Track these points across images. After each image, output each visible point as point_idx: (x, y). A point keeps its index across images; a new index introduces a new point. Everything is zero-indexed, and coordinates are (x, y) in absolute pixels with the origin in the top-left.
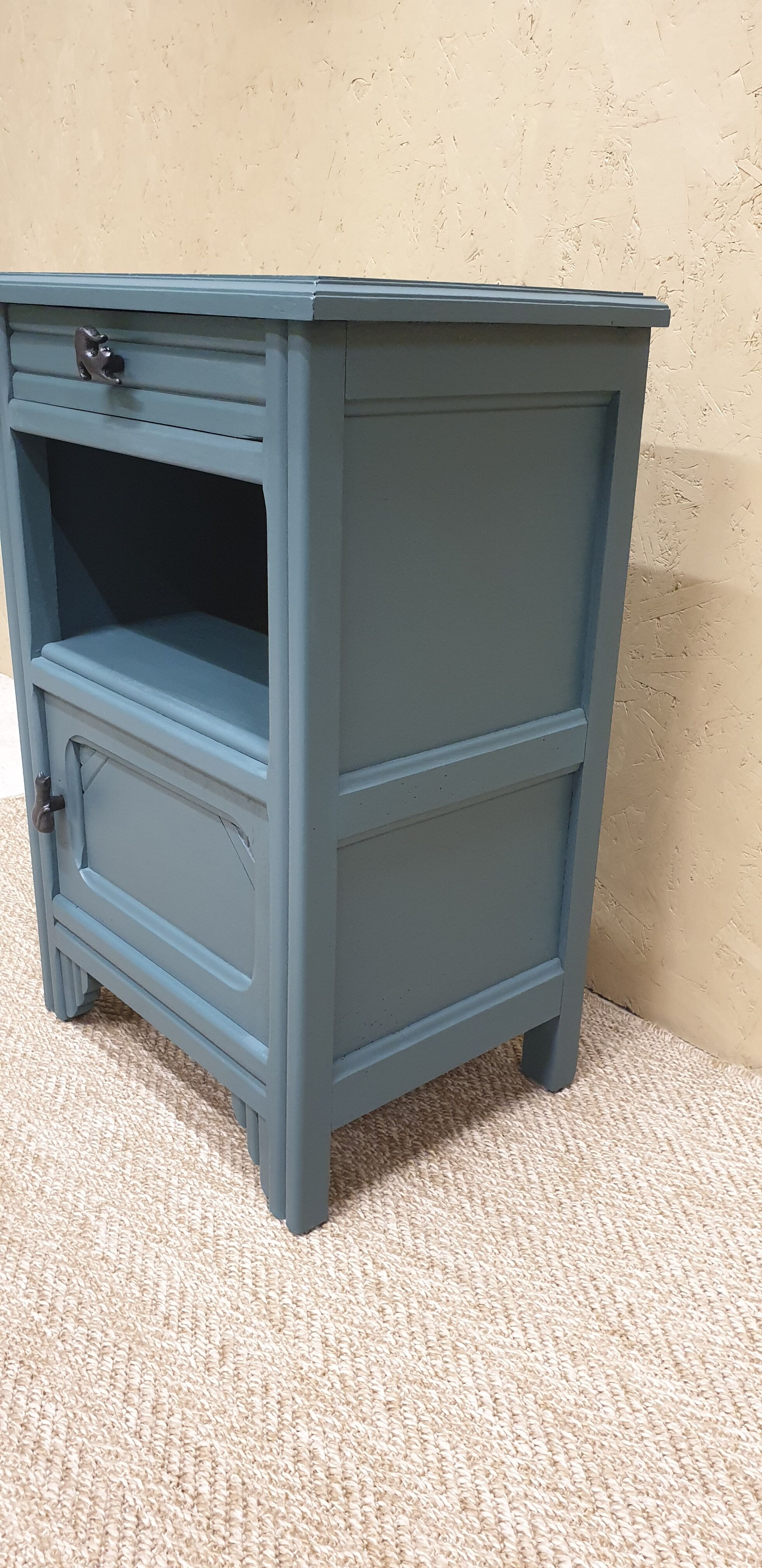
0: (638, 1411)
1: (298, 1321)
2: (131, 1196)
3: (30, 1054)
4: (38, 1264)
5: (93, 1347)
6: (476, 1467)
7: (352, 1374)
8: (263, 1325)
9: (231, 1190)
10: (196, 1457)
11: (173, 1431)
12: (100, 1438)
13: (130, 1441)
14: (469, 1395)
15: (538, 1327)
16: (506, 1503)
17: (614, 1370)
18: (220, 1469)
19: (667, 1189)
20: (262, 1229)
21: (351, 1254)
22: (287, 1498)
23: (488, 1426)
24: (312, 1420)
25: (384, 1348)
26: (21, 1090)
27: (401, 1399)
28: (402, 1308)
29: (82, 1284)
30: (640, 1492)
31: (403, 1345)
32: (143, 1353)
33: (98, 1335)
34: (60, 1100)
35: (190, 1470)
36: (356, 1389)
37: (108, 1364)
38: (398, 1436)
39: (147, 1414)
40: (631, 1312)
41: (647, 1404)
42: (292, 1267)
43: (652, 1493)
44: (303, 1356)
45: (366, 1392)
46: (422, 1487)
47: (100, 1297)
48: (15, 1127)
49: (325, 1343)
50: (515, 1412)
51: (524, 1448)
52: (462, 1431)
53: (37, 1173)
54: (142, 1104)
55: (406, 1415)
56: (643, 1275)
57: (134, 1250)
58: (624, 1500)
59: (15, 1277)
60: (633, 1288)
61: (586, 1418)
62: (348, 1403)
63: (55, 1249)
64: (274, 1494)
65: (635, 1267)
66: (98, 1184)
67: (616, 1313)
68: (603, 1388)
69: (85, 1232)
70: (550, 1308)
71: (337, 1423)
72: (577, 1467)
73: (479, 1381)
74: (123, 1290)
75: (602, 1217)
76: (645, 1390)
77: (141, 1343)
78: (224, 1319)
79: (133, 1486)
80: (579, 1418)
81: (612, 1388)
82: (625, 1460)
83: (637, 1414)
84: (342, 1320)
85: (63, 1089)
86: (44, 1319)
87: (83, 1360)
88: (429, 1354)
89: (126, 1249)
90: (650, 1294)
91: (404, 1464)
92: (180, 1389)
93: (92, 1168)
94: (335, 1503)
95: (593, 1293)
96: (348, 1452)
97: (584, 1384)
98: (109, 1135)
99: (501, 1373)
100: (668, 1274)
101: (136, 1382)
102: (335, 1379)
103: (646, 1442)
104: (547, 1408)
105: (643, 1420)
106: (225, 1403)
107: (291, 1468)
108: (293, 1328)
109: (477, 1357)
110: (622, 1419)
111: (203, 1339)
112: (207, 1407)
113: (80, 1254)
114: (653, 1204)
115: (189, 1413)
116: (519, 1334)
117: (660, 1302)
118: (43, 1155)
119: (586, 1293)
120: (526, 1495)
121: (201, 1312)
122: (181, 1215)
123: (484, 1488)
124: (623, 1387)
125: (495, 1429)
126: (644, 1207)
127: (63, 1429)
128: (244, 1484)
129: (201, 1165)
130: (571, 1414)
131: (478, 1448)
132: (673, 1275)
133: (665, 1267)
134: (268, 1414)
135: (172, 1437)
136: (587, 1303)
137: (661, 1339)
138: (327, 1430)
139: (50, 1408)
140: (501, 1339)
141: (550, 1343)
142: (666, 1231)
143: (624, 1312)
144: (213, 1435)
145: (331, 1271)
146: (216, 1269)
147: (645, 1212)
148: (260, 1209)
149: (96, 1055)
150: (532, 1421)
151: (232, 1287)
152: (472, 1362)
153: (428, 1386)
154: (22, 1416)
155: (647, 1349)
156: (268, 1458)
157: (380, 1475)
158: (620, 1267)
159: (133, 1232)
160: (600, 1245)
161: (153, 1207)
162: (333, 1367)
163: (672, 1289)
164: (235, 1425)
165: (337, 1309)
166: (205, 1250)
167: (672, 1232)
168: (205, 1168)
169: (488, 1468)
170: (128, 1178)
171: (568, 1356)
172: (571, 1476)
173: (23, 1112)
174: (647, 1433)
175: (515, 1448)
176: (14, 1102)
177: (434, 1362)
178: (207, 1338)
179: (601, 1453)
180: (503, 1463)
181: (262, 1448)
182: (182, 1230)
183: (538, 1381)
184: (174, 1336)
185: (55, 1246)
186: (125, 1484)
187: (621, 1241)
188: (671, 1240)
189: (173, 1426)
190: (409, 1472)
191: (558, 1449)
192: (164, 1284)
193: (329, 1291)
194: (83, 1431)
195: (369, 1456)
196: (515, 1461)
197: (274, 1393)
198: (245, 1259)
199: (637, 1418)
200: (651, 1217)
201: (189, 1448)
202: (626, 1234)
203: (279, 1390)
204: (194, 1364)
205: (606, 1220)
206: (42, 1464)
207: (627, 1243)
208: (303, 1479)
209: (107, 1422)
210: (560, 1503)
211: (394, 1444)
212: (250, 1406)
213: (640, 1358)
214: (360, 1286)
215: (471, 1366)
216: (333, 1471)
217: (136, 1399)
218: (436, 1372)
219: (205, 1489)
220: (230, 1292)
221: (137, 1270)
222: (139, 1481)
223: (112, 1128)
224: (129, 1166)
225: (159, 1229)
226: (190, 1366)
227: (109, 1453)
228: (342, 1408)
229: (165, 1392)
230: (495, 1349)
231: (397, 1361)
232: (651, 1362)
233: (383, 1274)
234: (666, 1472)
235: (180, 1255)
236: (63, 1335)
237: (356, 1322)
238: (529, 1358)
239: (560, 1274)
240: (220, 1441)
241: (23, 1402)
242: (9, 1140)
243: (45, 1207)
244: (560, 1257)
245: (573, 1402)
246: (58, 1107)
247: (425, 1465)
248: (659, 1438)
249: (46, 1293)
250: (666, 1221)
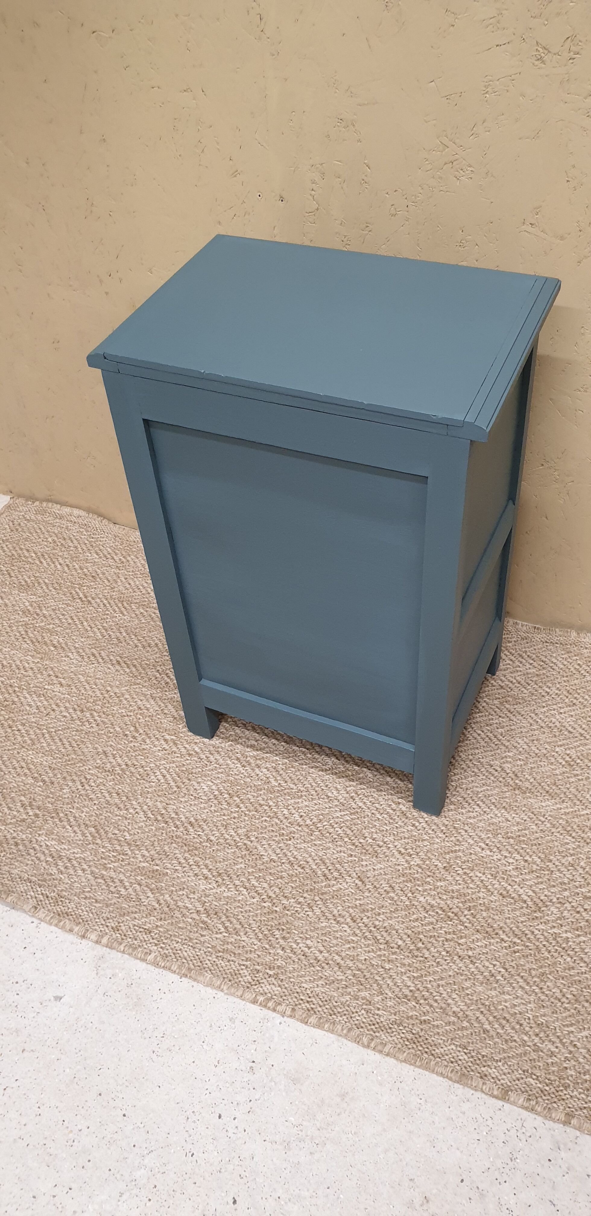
0: (545, 821)
1: (382, 848)
2: (257, 821)
3: (129, 763)
4: (243, 879)
5: (304, 907)
6: (498, 878)
7: (421, 862)
8: (368, 857)
9: (302, 796)
10: (386, 932)
11: (368, 926)
12: (340, 944)
13: (354, 938)
14: (475, 848)
15: (482, 801)
16: (518, 887)
17: (525, 807)
18: (400, 931)
19: (496, 702)
20: (332, 809)
21: (381, 803)
22: (434, 928)
23: (491, 858)
24: (420, 891)
25: (426, 843)
26: (146, 788)
27: (449, 863)
28: (421, 820)
29: (273, 879)
30: (564, 857)
31: (433, 837)
32: (328, 898)
33: (301, 900)
34: (172, 784)
35: (388, 938)
36: (428, 868)
37: (318, 912)
38: (459, 880)
39: (352, 924)
40: (516, 775)
41: (546, 817)
42: (360, 822)
43: (568, 855)
44: (395, 864)
45: (432, 867)
46: (482, 897)
47: (286, 881)
48: (163, 811)
49: (400, 852)
50: (498, 846)
51: (511, 861)
52: (483, 865)
53: (199, 831)
54: (218, 766)
55: (456, 869)
56: (511, 754)
57: (282, 849)
58: (560, 863)
59: (237, 891)
60: (510, 762)
61: (526, 834)
62: (429, 876)
63: (243, 867)
64: (427, 929)
65: (505, 752)
66: (234, 822)
67: (510, 779)
68: (526, 818)
69: (251, 852)
70: (482, 789)
71: (431, 887)
72: (536, 859)
73: (475, 839)
74: (294, 872)
75: (477, 731)
76: (541, 810)
77: (322, 894)
78: (349, 863)
79: (372, 957)
80: (523, 836)
81: (529, 816)
82: (551, 846)
83: (545, 823)
84: (399, 838)
85: (168, 776)
86: (270, 904)
87: (304, 914)
88: (446, 836)
89: (278, 851)
90: (519, 763)
91: (470, 891)
92: (356, 905)
93: (224, 815)
94: (454, 921)
95: (496, 774)
96: (444, 897)
97: (518, 820)
98: (216, 793)
99: (481, 830)
100: (521, 749)
101: (335, 912)
102: (417, 868)
103: (555, 834)
104: (509, 838)
105: (548, 825)
106: (380, 902)
107: (427, 915)
108: (382, 853)
109: (466, 828)
110: (540, 828)
111: (348, 878)
112: (373, 907)
113: (258, 864)
114: (493, 713)
115: (369, 914)
116: (477, 809)
117: (525, 765)
118: (192, 819)
119: (493, 775)
120: (523, 880)
121: (338, 866)
122: (289, 820)
123: (506, 885)
124: (532, 813)
125: (495, 858)
126: (491, 717)
127: (322, 949)
128: (413, 932)
129: (277, 788)
130: (519, 836)
131: (493, 869)
132: (523, 749)
133: (518, 746)
134: (402, 898)
135: (370, 928)
136: (496, 779)
137: (535, 783)
138: (429, 892)
139: (308, 942)
140: (471, 814)
141: (493, 807)
142: (507, 726)
143: (513, 777)
144: (386, 919)
145: (378, 816)
146: (327, 840)
147: (492, 719)
148: (323, 799)
149: (167, 748)
150: (507, 847)
151: (341, 846)
152: (466, 831)
153: (455, 851)
154: (300, 952)
155: (532, 791)
156: (415, 916)
157: (463, 900)
158: (499, 754)
159: (274, 840)
160: (484, 747)
161: (273, 823)
162: (412, 863)
163: (527, 756)
164: (391, 909)
165: (394, 834)
166: (315, 833)
167: (510, 725)
168: (279, 789)
169: (502, 876)
170: (247, 813)
171: (503, 810)
172: (535, 863)
173: (159, 800)
174: (553, 830)
175: (507, 862)
176: (149, 797)
177: (451, 839)
178: (350, 876)
179: (541, 848)
180: (506, 871)
181: (409, 913)
182: (296, 828)
183: (498, 828)
184: (335, 882)
185: (243, 866)
186: (367, 958)
187: (491, 741)
188: (512, 730)
189: (366, 924)
190: (473, 893)
191: (524, 854)
192: (309, 859)
193: (385, 826)
194: (331, 945)
195: (453, 895)
196: (511, 868)
197: (397, 887)
198: (336, 829)
199: (545, 825)
200: (497, 721)
201: (381, 930)
202: (491, 735)
203: (398, 885)
204: (353, 892)
205: (479, 732)
206: (326, 967)
207: (495, 740)
208: (435, 917)
209: (338, 936)
210: (537, 876)
211: (460, 884)
212: (392, 899)
213: (532, 796)
214: (396, 817)
215: (467, 833)
216: (444, 908)
217: (342, 920)
218: (455, 843)
219: (400, 943)
220: (342, 849)
221: (292, 859)
222: (372, 954)
223: (214, 787)
224: (242, 805)
225: (285, 832)
226: (352, 893)
227: (349, 948)
228: (428, 879)
229: (351, 910)
230: (471, 821)
231: (436, 846)
232: (537, 796)
233: (401, 806)
234: (569, 843)
235: (304, 841)
236: (285, 907)
237: (407, 836)
238: (488, 818)
239: (476, 770)
240: (391, 920)
241: (294, 946)
242: (167, 820)
243: (219, 848)
244: (471, 760)
245: (517, 830)
246: (175, 789)
247: (477, 887)
248: (558, 830)
249: (260, 891)
250: (504, 720)
